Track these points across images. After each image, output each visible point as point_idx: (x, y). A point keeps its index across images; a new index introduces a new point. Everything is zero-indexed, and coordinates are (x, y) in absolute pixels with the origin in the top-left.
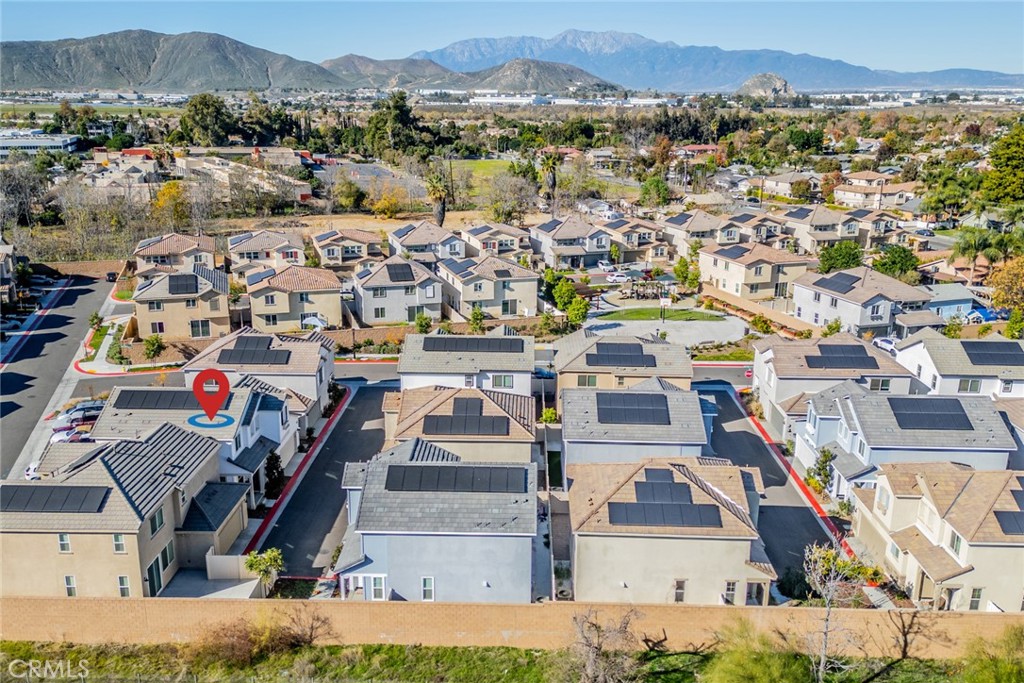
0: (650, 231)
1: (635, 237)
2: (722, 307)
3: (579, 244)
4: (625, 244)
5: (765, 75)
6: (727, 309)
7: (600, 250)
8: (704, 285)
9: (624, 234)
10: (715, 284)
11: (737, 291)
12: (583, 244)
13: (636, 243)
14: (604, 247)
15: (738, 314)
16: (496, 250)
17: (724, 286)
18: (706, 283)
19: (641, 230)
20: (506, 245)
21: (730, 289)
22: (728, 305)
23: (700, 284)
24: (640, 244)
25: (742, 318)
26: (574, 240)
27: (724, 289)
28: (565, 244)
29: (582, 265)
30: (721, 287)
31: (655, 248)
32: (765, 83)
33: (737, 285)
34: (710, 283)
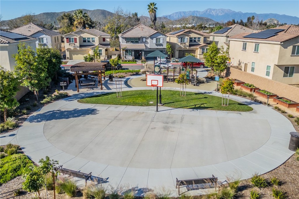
0: (199, 36)
1: (187, 39)
2: (248, 92)
3: (143, 42)
4: (179, 44)
5: (271, 19)
6: (255, 94)
7: (159, 47)
8: (232, 70)
9: (178, 37)
10: (243, 69)
11: (268, 74)
12: (146, 42)
13: (188, 44)
14: (162, 45)
15: (271, 101)
16: (78, 44)
17: (253, 69)
18: (234, 67)
19: (193, 35)
20: (89, 41)
21: (260, 72)
22: (255, 89)
23: (228, 69)
24: (190, 45)
25: (276, 108)
26: (139, 39)
27: (252, 73)
28: (132, 42)
29: (143, 58)
30: (249, 71)
31: (202, 48)
32: (271, 21)
33: (268, 67)
34: (238, 68)
